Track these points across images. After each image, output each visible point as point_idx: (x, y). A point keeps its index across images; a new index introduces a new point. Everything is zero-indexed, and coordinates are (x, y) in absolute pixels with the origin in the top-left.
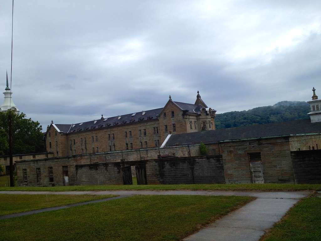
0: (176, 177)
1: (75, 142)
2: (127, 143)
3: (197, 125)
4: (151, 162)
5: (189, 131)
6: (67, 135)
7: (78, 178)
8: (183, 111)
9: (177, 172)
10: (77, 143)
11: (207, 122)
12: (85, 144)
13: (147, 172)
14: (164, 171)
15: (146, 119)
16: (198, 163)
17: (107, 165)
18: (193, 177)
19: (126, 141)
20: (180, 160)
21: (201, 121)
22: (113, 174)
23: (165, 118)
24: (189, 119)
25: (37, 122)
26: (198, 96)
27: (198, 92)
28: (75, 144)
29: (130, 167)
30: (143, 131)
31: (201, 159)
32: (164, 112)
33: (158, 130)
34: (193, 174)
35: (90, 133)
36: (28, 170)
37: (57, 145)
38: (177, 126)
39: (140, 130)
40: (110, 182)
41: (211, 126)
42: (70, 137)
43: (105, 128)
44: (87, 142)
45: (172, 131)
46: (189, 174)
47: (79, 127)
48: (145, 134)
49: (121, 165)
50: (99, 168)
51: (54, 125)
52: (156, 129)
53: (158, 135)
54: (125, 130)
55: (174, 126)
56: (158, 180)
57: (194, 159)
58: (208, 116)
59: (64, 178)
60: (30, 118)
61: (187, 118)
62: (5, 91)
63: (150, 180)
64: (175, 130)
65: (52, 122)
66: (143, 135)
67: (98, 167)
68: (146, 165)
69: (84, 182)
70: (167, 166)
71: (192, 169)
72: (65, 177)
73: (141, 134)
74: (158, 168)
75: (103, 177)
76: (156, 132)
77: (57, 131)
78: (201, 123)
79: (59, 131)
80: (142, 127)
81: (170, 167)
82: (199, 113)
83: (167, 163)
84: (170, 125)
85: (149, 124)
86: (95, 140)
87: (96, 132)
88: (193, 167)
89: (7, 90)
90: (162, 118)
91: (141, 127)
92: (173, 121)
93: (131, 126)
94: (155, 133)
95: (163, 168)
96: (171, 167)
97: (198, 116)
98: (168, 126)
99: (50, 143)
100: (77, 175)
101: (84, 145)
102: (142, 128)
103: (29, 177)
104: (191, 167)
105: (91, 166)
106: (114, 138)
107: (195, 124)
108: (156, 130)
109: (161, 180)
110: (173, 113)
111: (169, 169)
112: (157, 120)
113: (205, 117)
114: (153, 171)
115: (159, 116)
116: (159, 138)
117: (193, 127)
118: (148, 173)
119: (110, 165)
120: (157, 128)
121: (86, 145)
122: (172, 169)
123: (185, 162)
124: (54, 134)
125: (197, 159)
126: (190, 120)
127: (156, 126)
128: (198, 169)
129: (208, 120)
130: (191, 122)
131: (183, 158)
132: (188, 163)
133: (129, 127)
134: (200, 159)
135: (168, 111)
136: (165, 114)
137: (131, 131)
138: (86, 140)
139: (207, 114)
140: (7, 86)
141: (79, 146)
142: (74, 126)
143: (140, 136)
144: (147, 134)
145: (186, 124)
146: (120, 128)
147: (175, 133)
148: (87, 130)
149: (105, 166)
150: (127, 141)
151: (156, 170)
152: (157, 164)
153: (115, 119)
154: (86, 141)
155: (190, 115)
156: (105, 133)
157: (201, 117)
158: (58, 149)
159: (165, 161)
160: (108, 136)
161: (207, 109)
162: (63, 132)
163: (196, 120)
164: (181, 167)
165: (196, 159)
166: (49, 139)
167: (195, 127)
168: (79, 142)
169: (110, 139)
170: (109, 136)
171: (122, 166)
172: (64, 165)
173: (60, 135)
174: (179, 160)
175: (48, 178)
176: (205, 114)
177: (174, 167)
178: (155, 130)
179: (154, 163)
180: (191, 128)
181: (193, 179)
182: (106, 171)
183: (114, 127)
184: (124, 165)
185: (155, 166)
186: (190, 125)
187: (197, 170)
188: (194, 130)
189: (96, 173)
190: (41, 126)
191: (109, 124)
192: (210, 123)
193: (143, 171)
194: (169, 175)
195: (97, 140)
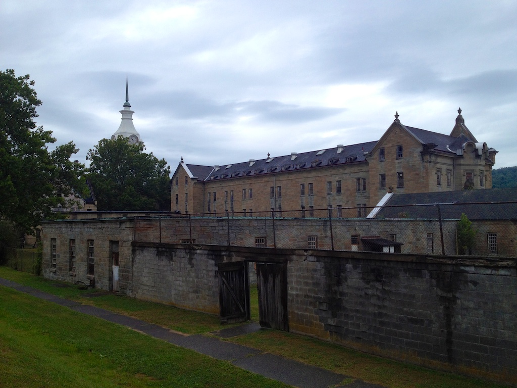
0: (382, 323)
1: (215, 197)
2: (304, 205)
3: (452, 178)
4: (304, 258)
5: (433, 188)
6: (204, 183)
7: (135, 274)
8: (424, 145)
9: (387, 303)
10: (218, 199)
11: (475, 173)
12: (232, 201)
13: (289, 286)
14: (342, 294)
15: (342, 161)
16: (475, 283)
17: (192, 251)
18: (450, 334)
19: (302, 202)
20: (402, 262)
21: (462, 171)
22: (205, 277)
23: (383, 159)
24: (435, 163)
25: (164, 159)
26: (460, 120)
27: (460, 111)
28: (215, 200)
29: (247, 265)
30: (335, 184)
31: (489, 272)
32: (381, 147)
33: (366, 185)
34: (448, 325)
35: (241, 182)
36: (58, 242)
37: (187, 201)
38: (406, 177)
39: (330, 183)
40: (198, 297)
41: (484, 183)
42: (209, 187)
43: (265, 175)
44: (234, 199)
45: (395, 186)
46: (431, 322)
47: (225, 171)
48: (339, 190)
49: (223, 253)
50: (175, 256)
51: (184, 165)
52: (362, 182)
53: (365, 194)
54: (302, 181)
55: (400, 177)
56: (322, 320)
57: (457, 265)
58: (479, 161)
59: (112, 269)
60: (152, 153)
61: (430, 162)
62: (123, 109)
63: (297, 314)
64: (401, 185)
65: (182, 159)
66: (334, 192)
67: (173, 253)
68: (289, 265)
69: (145, 285)
70: (354, 278)
71: (449, 303)
72: (114, 267)
73: (331, 189)
74: (323, 281)
75: (183, 281)
76: (362, 188)
77: (187, 177)
78: (463, 173)
79: (191, 175)
80: (334, 176)
81: (362, 284)
82: (459, 152)
83: (355, 267)
84: (393, 175)
85: (348, 170)
86: (247, 195)
87: (250, 182)
88: (450, 295)
89: (126, 107)
90: (376, 158)
91: (331, 175)
92: (398, 166)
93: (313, 174)
94: (359, 190)
95: (339, 283)
96: (368, 282)
97: (456, 158)
98: (387, 176)
99: (177, 195)
100: (133, 266)
101: (230, 203)
102: (334, 179)
103: (59, 256)
104: (445, 295)
105: (160, 249)
106: (280, 195)
107: (449, 175)
108: (362, 185)
109: (331, 322)
110: (400, 149)
111: (358, 289)
112: (365, 163)
113: (472, 162)
114: (307, 288)
115: (371, 154)
116: (367, 199)
117: (444, 182)
118: (292, 289)
119: (198, 251)
120: (364, 179)
121: (232, 204)
122: (370, 292)
123: (418, 274)
124: (184, 179)
125: (472, 269)
126: (439, 166)
127: (361, 175)
128: (472, 305)
129: (479, 168)
130: (439, 170)
131: (414, 259)
132: (431, 277)
133: (309, 176)
134: (483, 271)
135: (391, 145)
136: (382, 152)
137: (311, 184)
138: (233, 194)
139: (478, 156)
140: (127, 100)
141: (222, 205)
142: (217, 169)
143: (329, 194)
144: (342, 191)
145: (427, 173)
146: (293, 177)
147: (402, 191)
148: (237, 177)
149: (187, 251)
150: (304, 201)
151: (316, 284)
152: (319, 266)
153: (285, 160)
154: (232, 198)
155: (437, 156)
156: (265, 184)
157: (462, 161)
158: (188, 207)
159: (347, 259)
160: (269, 190)
161: (479, 145)
162: (197, 177)
163: (451, 168)
164: (403, 291)
165: (467, 269)
166: (175, 190)
167: (448, 183)
168: (222, 198)
169: (273, 196)
170: (273, 191)
171: (225, 258)
172: (112, 239)
173: (193, 182)
174: (397, 262)
175: (86, 264)
176: (473, 155)
177: (378, 285)
178: (359, 184)
179: (311, 263)
180: (439, 184)
181: (449, 342)
182: (189, 266)
183: (282, 173)
184: (230, 256)
185: (315, 270)
186: (436, 176)
187: (467, 309)
188: (444, 188)
189: (169, 268)
190: (169, 168)
191: (273, 169)
192: (481, 175)
193: (278, 282)
194: (357, 311)
195: (251, 196)
